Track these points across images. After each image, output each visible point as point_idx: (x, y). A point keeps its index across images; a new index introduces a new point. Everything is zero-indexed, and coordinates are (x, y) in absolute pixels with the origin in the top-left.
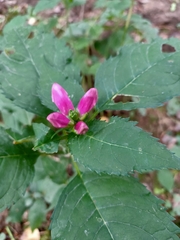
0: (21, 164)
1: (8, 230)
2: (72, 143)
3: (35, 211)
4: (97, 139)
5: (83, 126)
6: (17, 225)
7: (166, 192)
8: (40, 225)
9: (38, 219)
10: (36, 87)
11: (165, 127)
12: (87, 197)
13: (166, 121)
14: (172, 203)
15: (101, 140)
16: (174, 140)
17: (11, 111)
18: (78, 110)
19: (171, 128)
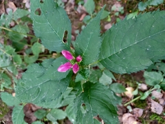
0: (93, 89)
1: (126, 105)
2: (85, 63)
3: (116, 89)
4: (84, 52)
5: (79, 58)
6: (123, 99)
7: (110, 15)
8: (124, 86)
9: (120, 88)
10: (56, 81)
11: (72, 10)
12: (109, 58)
13: (68, 10)
14: (117, 11)
15: (85, 50)
16: (80, 6)
17: (63, 99)
18: (71, 60)
19: (73, 7)
